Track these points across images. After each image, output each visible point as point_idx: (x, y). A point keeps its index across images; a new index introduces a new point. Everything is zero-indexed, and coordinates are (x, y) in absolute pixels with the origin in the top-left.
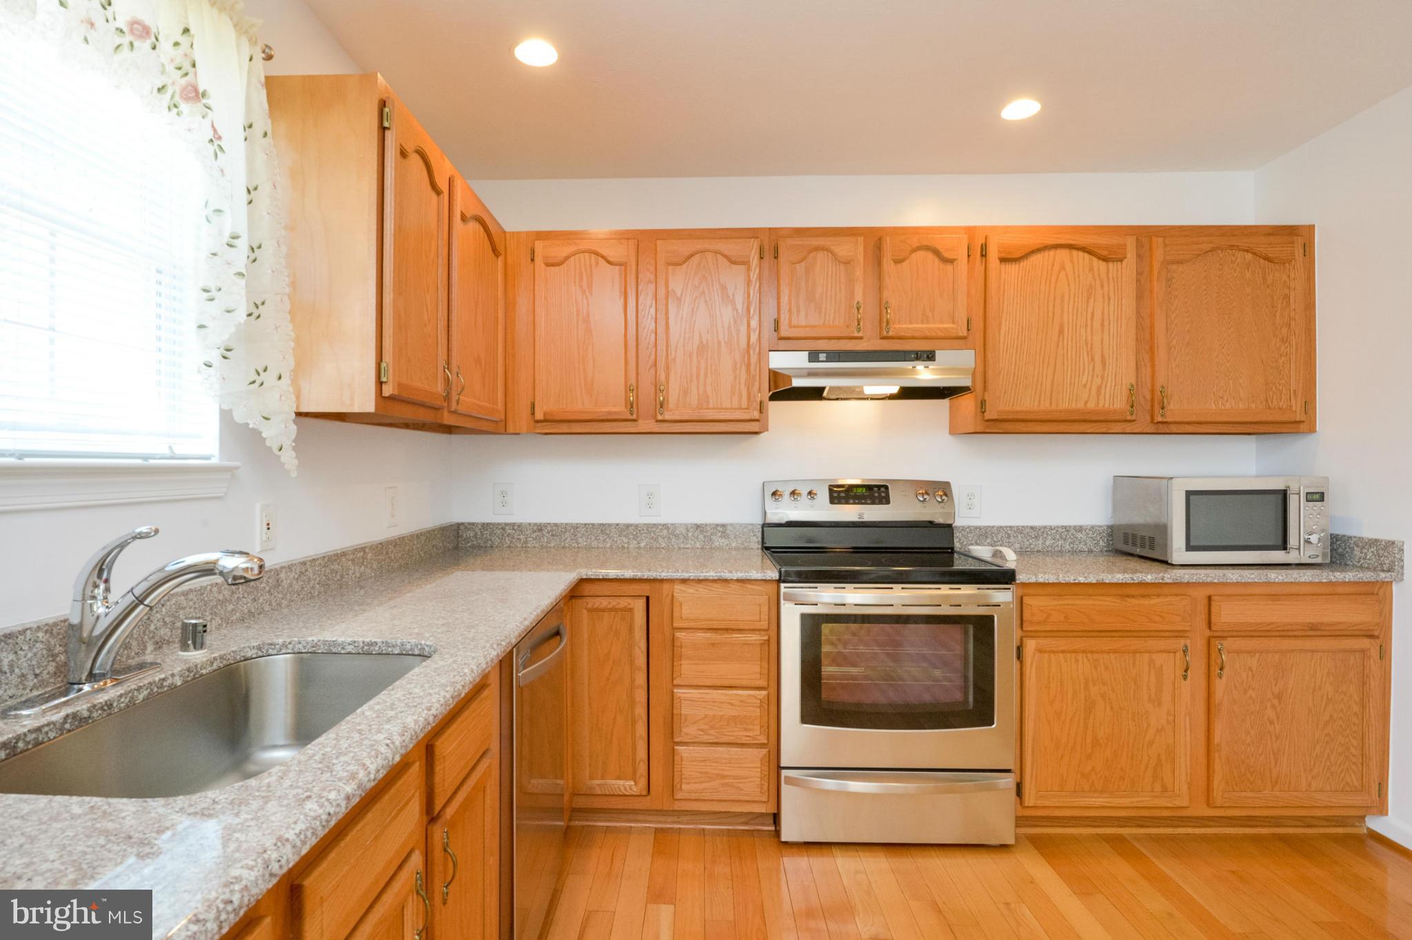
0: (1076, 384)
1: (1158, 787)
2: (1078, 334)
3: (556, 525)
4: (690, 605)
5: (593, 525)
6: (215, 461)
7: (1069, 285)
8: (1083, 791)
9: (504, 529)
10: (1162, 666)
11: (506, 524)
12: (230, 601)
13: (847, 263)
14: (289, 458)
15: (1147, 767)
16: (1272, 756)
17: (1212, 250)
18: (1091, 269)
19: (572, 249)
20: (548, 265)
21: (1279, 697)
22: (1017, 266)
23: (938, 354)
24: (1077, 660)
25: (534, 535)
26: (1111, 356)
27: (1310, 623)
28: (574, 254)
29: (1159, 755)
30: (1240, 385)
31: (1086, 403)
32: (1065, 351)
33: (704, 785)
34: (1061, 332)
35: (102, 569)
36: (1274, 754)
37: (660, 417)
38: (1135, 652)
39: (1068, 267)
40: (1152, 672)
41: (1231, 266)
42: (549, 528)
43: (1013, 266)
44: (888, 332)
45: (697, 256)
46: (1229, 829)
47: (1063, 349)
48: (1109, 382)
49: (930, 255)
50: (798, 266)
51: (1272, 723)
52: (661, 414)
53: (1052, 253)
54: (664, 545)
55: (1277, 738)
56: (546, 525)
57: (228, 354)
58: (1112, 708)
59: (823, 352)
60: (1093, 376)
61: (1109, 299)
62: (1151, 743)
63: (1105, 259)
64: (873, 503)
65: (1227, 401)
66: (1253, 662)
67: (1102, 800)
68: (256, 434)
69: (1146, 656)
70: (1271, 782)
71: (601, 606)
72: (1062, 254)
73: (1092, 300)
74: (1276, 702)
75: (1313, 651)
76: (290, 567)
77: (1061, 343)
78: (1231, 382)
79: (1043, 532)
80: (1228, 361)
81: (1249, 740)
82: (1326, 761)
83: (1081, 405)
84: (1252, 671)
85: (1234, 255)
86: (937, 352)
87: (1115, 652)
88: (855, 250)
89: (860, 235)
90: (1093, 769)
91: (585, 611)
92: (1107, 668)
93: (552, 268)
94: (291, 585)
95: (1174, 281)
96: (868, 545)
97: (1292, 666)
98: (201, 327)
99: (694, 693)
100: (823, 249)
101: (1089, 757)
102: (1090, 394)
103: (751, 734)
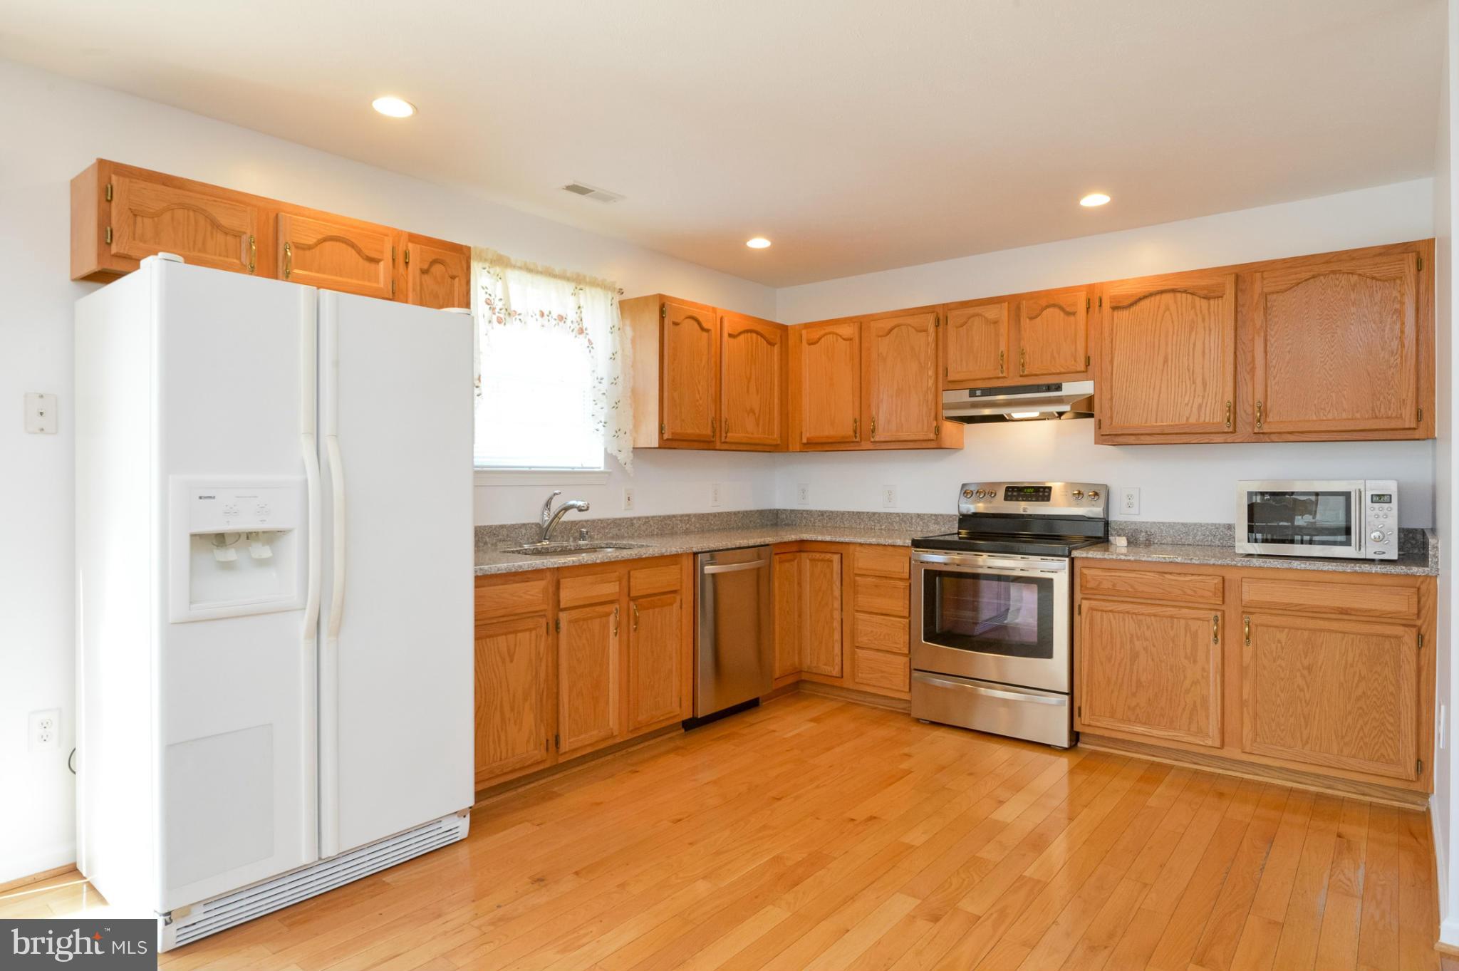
0: (1179, 404)
1: (1194, 728)
2: (1181, 361)
3: (831, 512)
4: (863, 561)
5: (853, 512)
6: (602, 469)
7: (1173, 322)
8: (1130, 721)
9: (802, 514)
10: (1197, 631)
11: (804, 511)
12: (607, 528)
13: (996, 322)
14: (629, 468)
15: (1184, 710)
16: (1302, 719)
17: (1313, 277)
18: (1194, 307)
19: (822, 332)
20: (810, 344)
21: (1309, 669)
22: (1128, 311)
23: (1064, 385)
24: (1124, 619)
25: (819, 518)
26: (1212, 378)
27: (1339, 608)
28: (824, 335)
29: (1195, 702)
30: (1344, 396)
31: (1188, 419)
32: (1169, 377)
33: (871, 676)
34: (1166, 361)
35: (548, 504)
36: (1304, 717)
37: (872, 440)
38: (1172, 617)
39: (1173, 308)
40: (1188, 634)
41: (1334, 289)
42: (828, 514)
43: (1124, 312)
44: (1023, 372)
45: (896, 330)
46: (1278, 781)
47: (1168, 375)
48: (1209, 401)
49: (1057, 311)
50: (961, 329)
51: (1302, 690)
52: (873, 437)
53: (1158, 297)
54: (896, 528)
55: (1308, 704)
56: (826, 512)
57: (605, 425)
58: (1153, 660)
59: (978, 389)
60: (1194, 397)
61: (1210, 330)
62: (1187, 691)
63: (1207, 298)
64: (1037, 500)
65: (1329, 412)
66: (1282, 636)
67: (1143, 729)
68: (616, 458)
69: (1182, 622)
70: (1302, 741)
71: (816, 558)
72: (1168, 298)
73: (1194, 333)
74: (1306, 672)
75: (1344, 633)
76: (639, 518)
77: (1165, 371)
78: (1333, 394)
79: (1194, 529)
80: (1331, 376)
81: (1279, 701)
82: (1359, 733)
83: (1183, 421)
84: (1281, 643)
85: (1337, 279)
86: (1063, 384)
87: (1155, 615)
88: (1002, 313)
89: (1004, 302)
90: (1138, 704)
91: (808, 561)
92: (1148, 628)
93: (812, 346)
94: (639, 527)
95: (1274, 309)
96: (1044, 533)
97: (1322, 643)
98: (593, 415)
99: (867, 617)
100: (978, 315)
101: (1134, 695)
102: (1191, 411)
103: (898, 646)
